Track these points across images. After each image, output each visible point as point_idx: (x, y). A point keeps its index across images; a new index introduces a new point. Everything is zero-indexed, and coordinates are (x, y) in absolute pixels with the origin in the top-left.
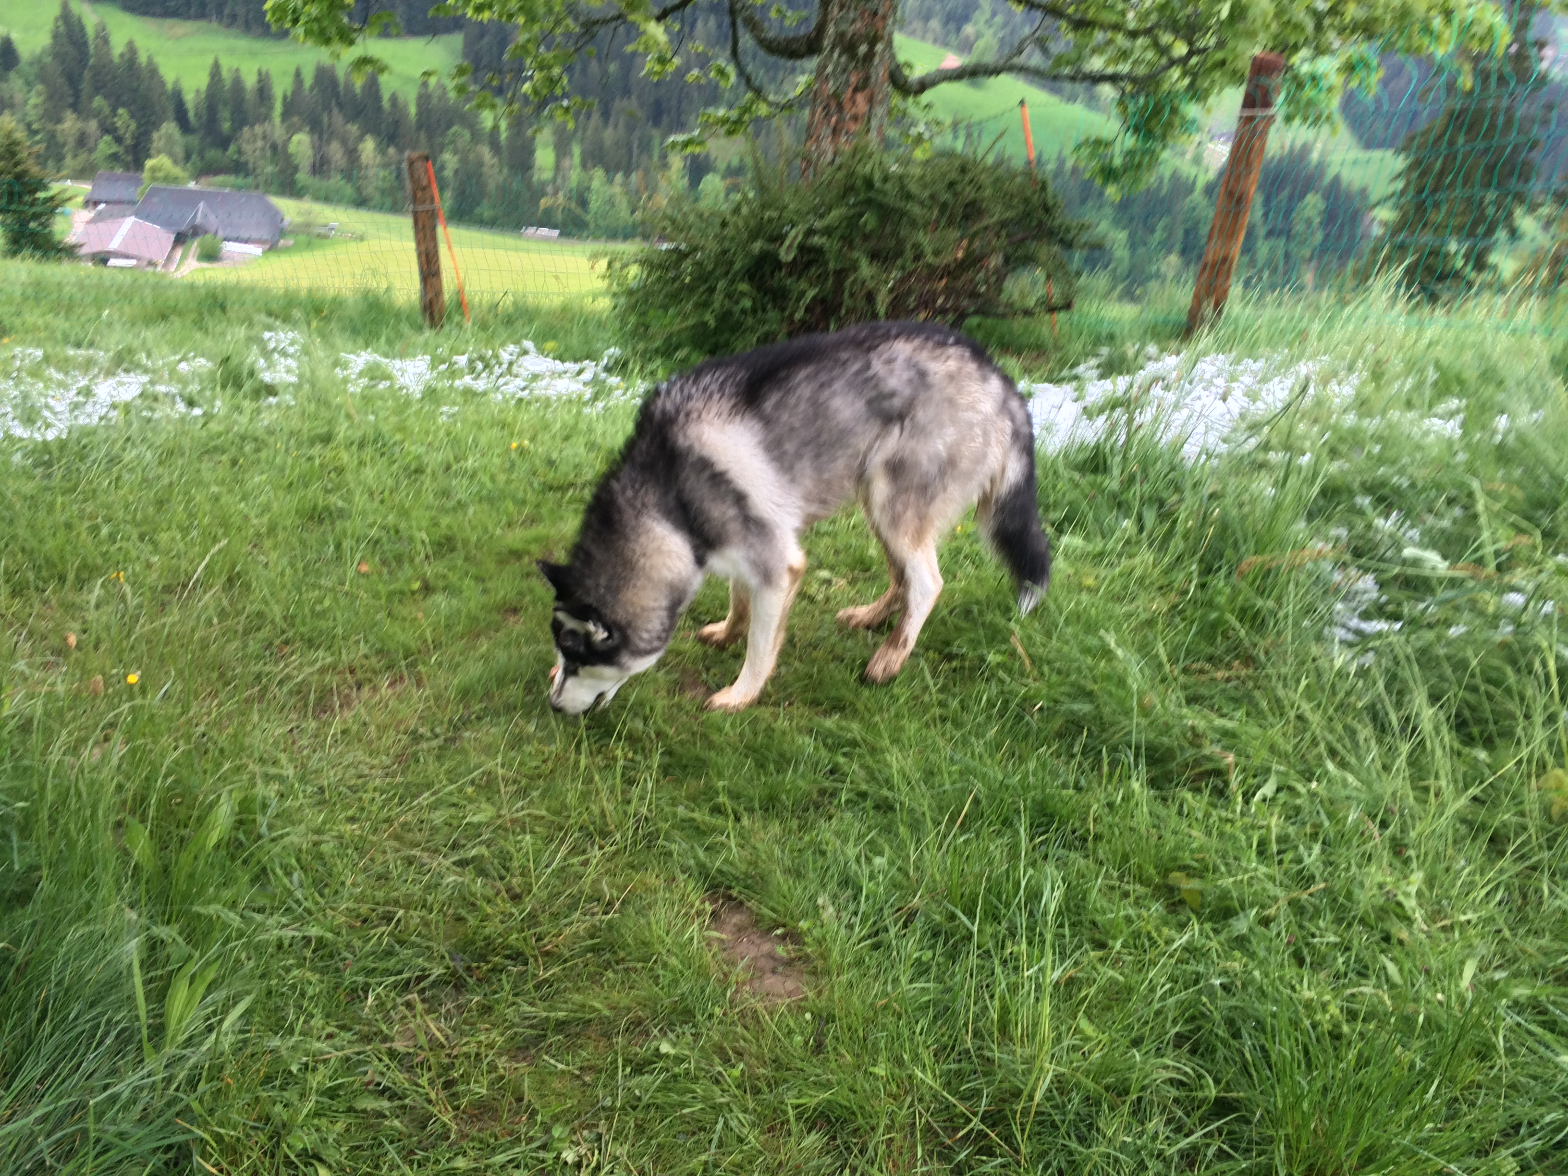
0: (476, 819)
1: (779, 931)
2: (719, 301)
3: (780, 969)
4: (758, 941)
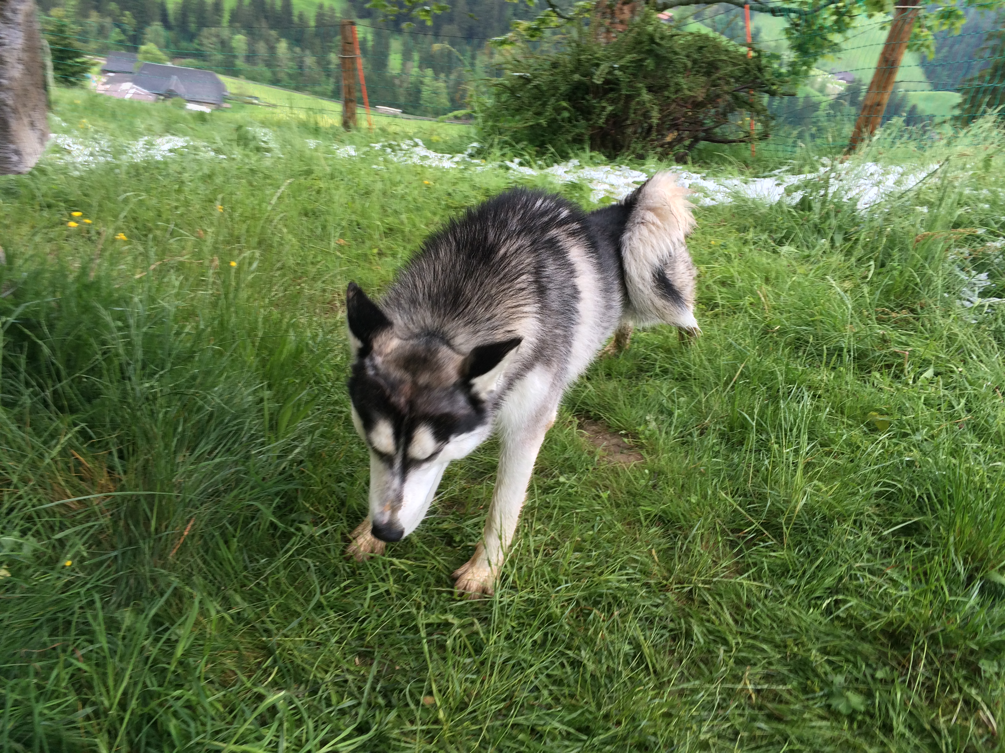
1: (623, 432)
2: (549, 111)
3: (625, 451)
4: (609, 438)
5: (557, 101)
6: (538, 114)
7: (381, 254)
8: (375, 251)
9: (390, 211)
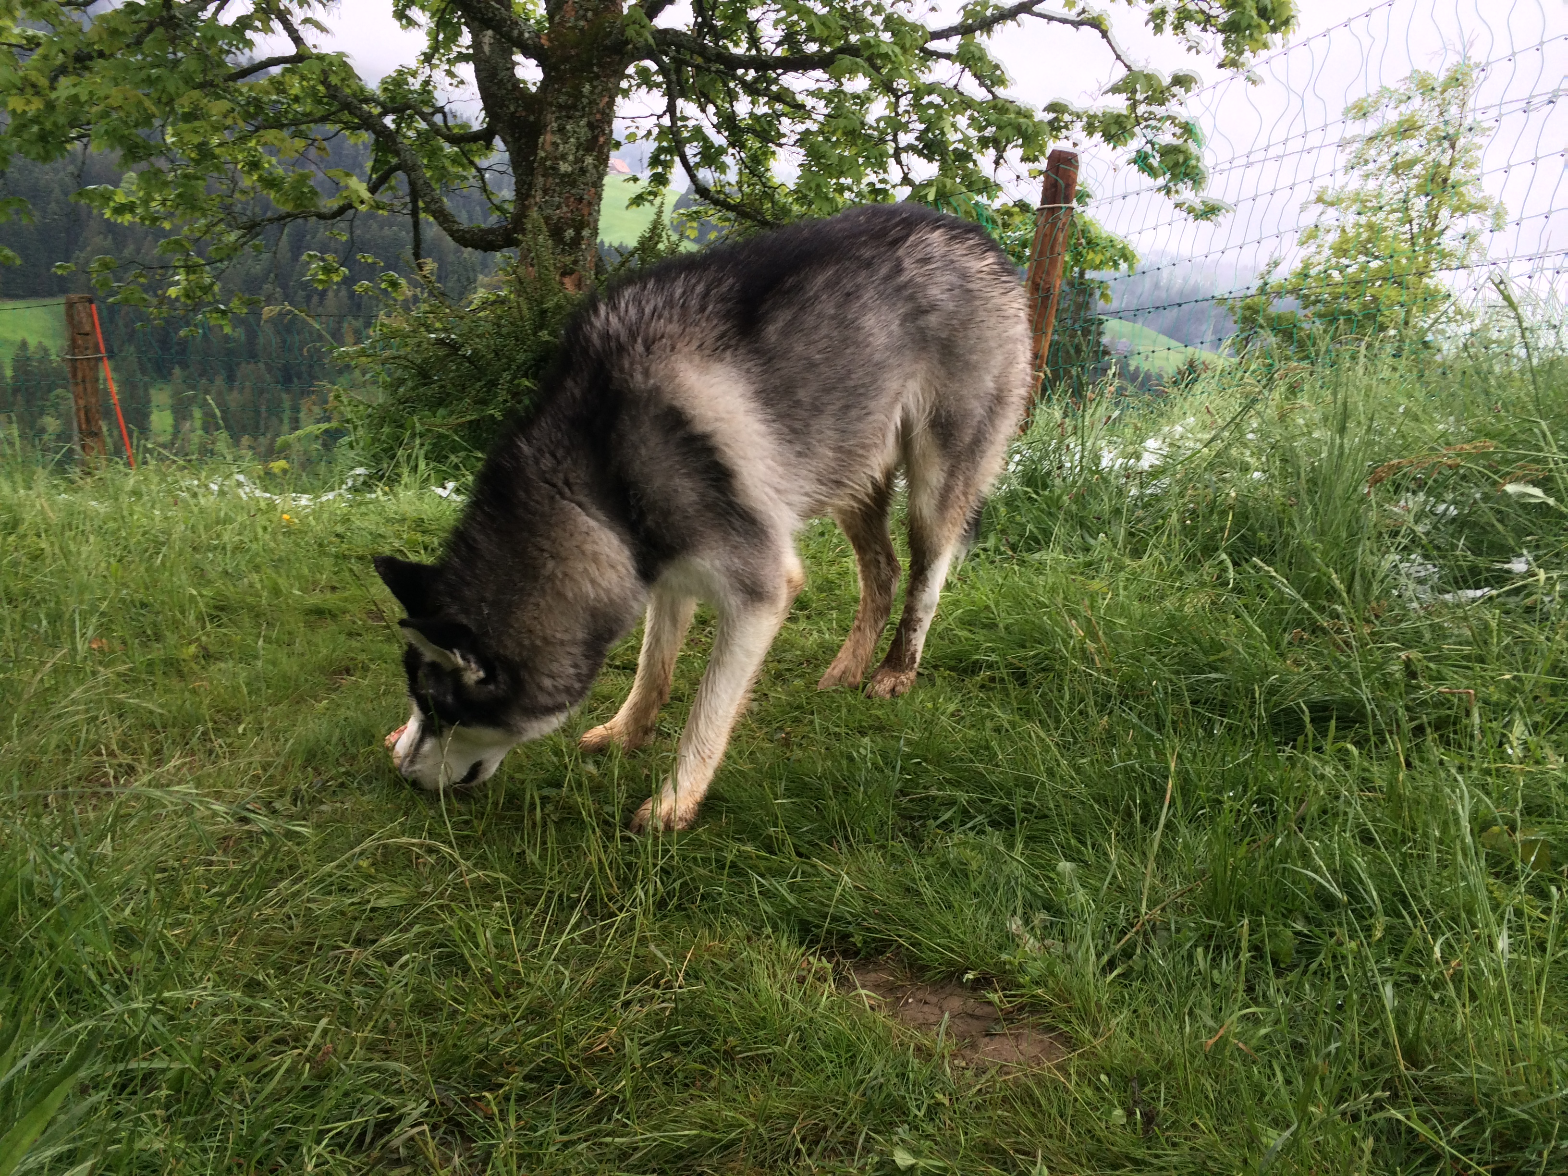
0: (382, 903)
1: (970, 976)
2: (502, 395)
3: (998, 1029)
4: (933, 999)
5: (514, 378)
6: (484, 402)
7: (207, 656)
8: (193, 649)
9: (212, 575)
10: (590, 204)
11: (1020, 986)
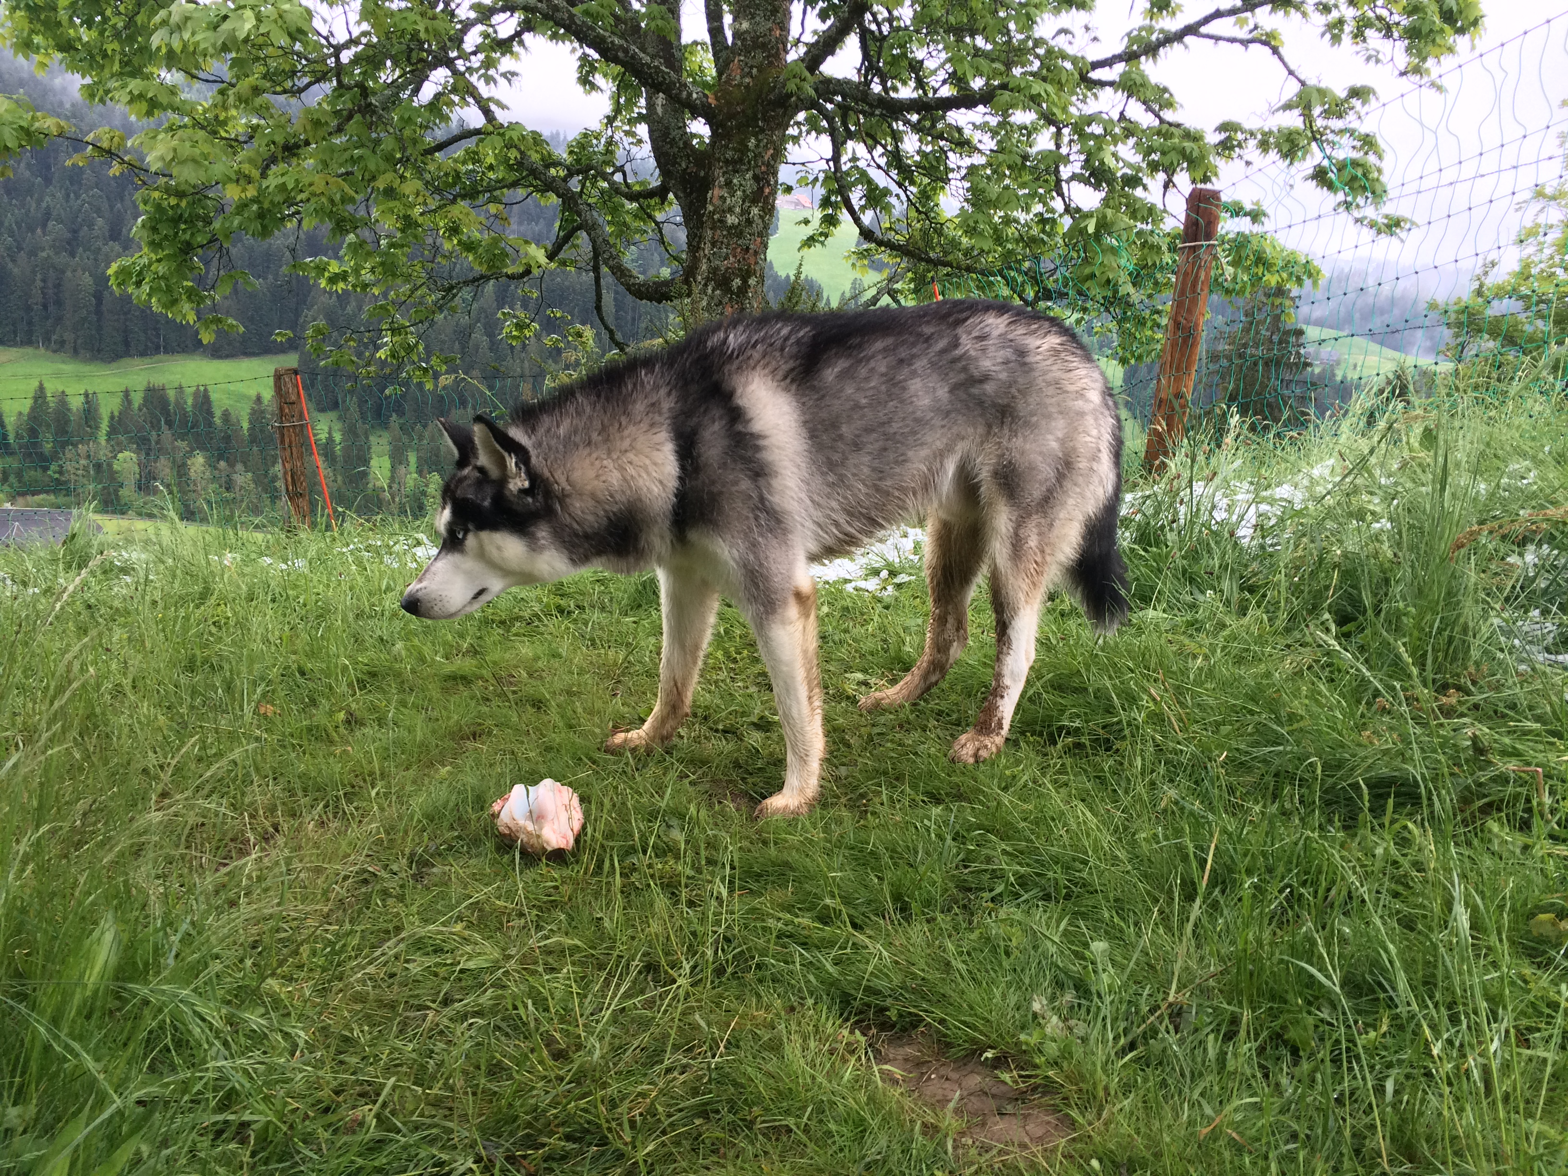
0: (471, 965)
1: (989, 1054)
3: (1010, 1109)
4: (954, 1076)
7: (353, 721)
8: (342, 716)
9: (368, 642)
10: (756, 253)
11: (1036, 1067)
